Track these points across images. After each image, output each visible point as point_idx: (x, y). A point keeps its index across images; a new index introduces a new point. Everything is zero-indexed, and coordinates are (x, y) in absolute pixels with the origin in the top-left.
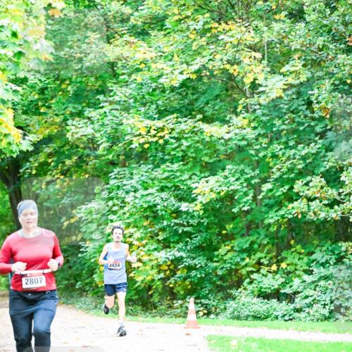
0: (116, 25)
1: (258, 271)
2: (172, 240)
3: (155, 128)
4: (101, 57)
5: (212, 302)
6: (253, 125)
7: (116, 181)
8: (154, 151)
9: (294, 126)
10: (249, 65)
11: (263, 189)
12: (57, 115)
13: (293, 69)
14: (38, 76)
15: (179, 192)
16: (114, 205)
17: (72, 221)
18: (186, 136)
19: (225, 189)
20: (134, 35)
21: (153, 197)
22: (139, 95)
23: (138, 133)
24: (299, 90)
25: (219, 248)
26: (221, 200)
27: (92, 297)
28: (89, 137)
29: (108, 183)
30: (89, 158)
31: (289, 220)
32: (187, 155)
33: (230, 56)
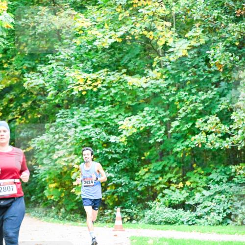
0: (61, 1)
1: (169, 188)
2: (103, 164)
3: (90, 79)
5: (134, 211)
6: (164, 77)
7: (61, 119)
8: (90, 97)
9: (196, 77)
10: (162, 32)
11: (172, 126)
12: (16, 69)
13: (195, 35)
14: (2, 40)
15: (109, 128)
16: (60, 138)
17: (28, 150)
18: (113, 85)
19: (144, 125)
20: (74, 9)
21: (89, 131)
22: (78, 54)
23: (77, 83)
24: (200, 50)
25: (139, 170)
26: (140, 134)
27: (43, 207)
28: (40, 86)
29: (55, 121)
30: (41, 102)
31: (192, 149)
32: (115, 100)
33: (147, 25)
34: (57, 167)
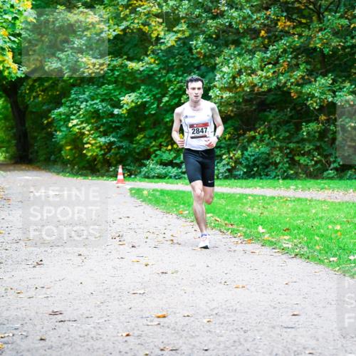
0: (74, 1)
1: (160, 150)
2: (109, 131)
5: (132, 168)
6: (157, 62)
7: (75, 95)
9: (182, 63)
10: (155, 26)
11: (163, 101)
13: (181, 29)
15: (113, 102)
16: (74, 110)
17: (50, 120)
18: (117, 69)
19: (140, 100)
20: (85, 8)
21: (97, 105)
25: (137, 136)
26: (138, 107)
27: (61, 165)
29: (70, 97)
30: (59, 82)
32: (117, 80)
33: (143, 21)
34: (71, 133)
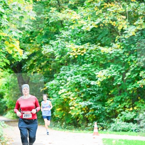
0: (63, 4)
1: (124, 111)
2: (87, 97)
3: (80, 49)
4: (56, 18)
5: (104, 124)
6: (122, 47)
7: (63, 72)
8: (79, 59)
10: (121, 22)
11: (126, 75)
12: (38, 43)
13: (139, 23)
14: (30, 26)
15: (90, 76)
16: (62, 82)
17: (45, 89)
18: (93, 52)
19: (110, 75)
20: (71, 9)
21: (79, 78)
22: (73, 34)
23: (72, 51)
24: (142, 32)
25: (108, 101)
26: (108, 80)
27: (53, 122)
28: (51, 53)
29: (59, 73)
30: (52, 62)
31: (138, 88)
32: (93, 60)
33: (112, 18)
34: (60, 99)
